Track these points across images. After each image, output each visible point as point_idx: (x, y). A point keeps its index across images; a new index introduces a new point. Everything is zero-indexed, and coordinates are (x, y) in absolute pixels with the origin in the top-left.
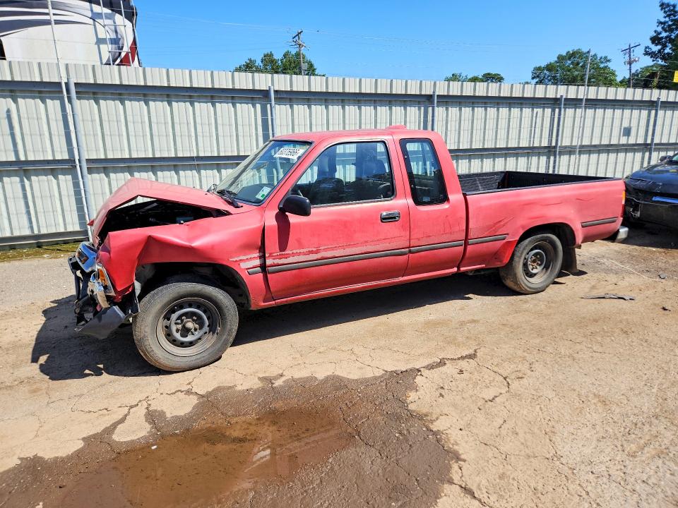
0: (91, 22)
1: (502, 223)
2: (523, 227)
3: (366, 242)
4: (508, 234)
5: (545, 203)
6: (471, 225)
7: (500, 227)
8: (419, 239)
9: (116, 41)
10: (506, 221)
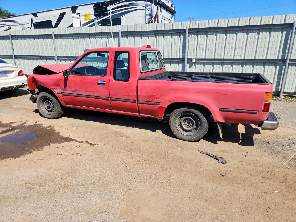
0: (144, 8)
1: (156, 96)
2: (169, 101)
3: (92, 91)
4: (161, 103)
5: (187, 91)
6: (139, 94)
7: (155, 98)
8: (113, 95)
9: (151, 15)
10: (159, 96)
